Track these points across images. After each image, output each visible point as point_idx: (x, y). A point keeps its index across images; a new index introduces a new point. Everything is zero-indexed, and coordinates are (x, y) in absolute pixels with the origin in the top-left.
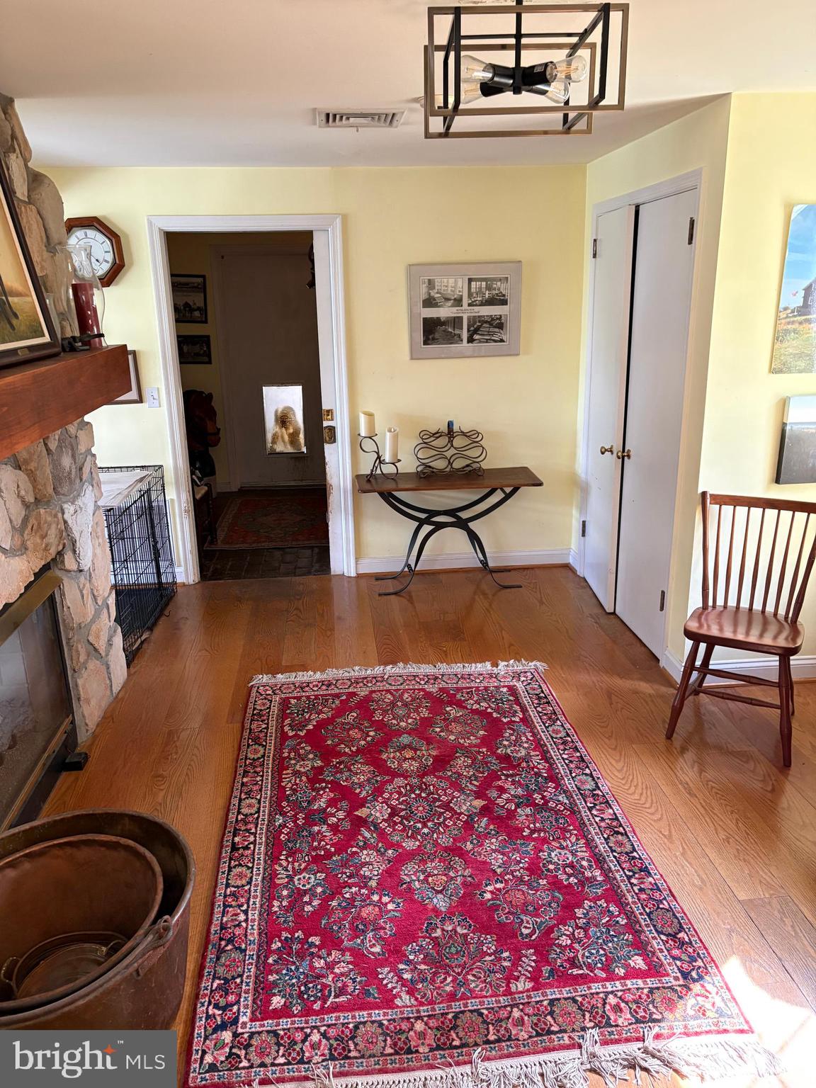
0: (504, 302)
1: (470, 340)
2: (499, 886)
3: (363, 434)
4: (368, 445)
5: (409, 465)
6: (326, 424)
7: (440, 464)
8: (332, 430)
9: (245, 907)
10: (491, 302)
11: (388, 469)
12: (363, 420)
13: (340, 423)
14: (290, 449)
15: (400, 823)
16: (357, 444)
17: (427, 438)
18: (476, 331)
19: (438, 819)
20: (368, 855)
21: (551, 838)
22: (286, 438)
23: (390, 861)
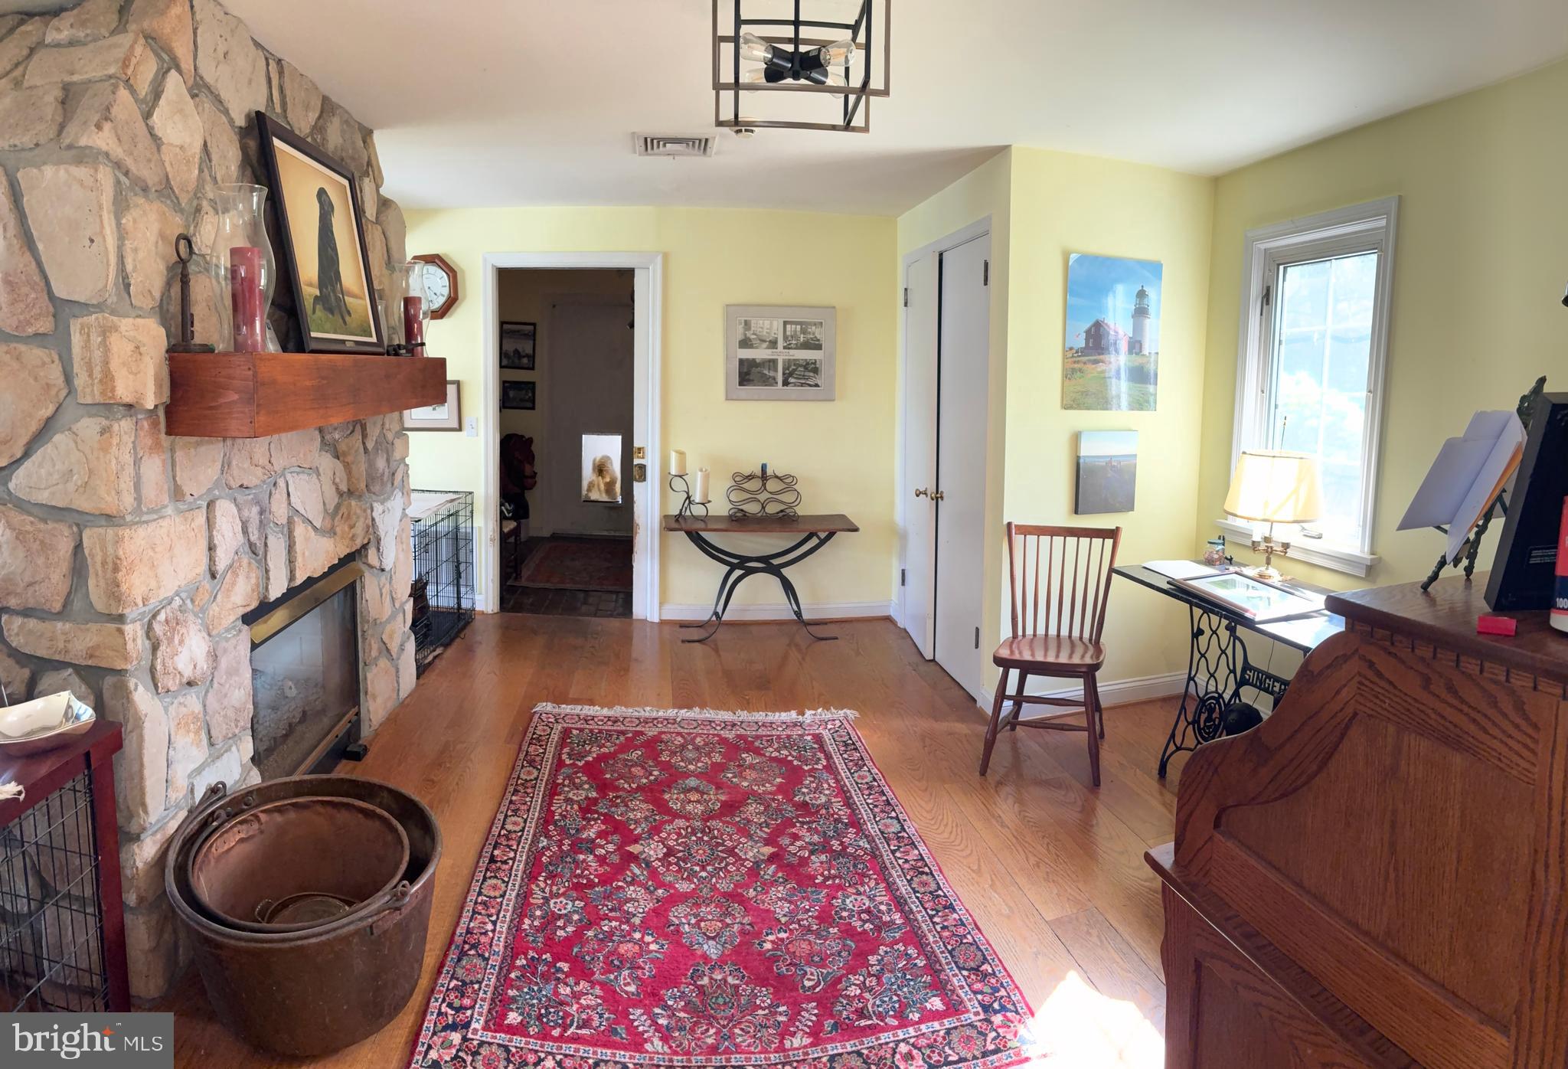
0: (819, 347)
1: (786, 383)
2: (783, 935)
3: (673, 472)
4: (678, 484)
5: (720, 507)
6: (636, 461)
7: (752, 508)
8: (643, 467)
9: (494, 918)
10: (806, 346)
11: (698, 511)
12: (674, 458)
13: (651, 460)
14: (605, 498)
15: (675, 864)
16: (667, 482)
17: (741, 480)
18: (791, 375)
19: (719, 864)
20: (634, 891)
21: (847, 885)
22: (602, 486)
23: (658, 901)
